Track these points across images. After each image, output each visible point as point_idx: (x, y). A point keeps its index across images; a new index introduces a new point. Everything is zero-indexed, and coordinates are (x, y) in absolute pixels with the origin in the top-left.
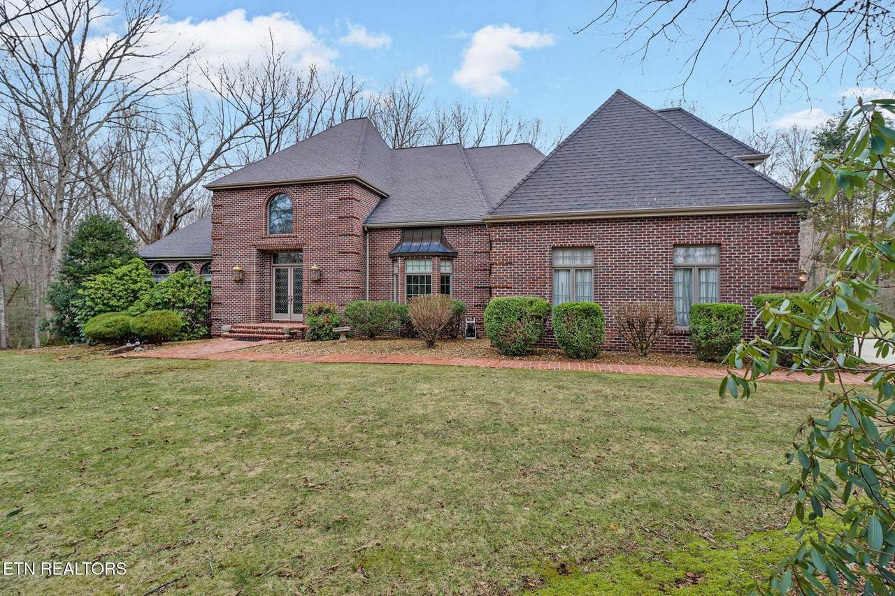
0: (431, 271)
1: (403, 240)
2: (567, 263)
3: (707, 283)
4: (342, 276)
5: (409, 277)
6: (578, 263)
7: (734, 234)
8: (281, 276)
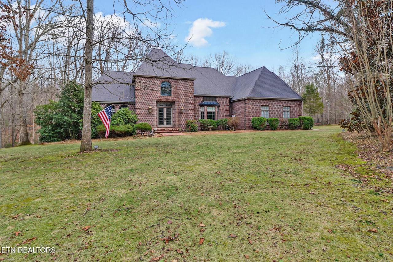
0: (215, 110)
1: (203, 101)
2: (263, 109)
3: (288, 114)
4: (190, 111)
5: (208, 112)
6: (265, 109)
7: (292, 104)
8: (161, 111)
